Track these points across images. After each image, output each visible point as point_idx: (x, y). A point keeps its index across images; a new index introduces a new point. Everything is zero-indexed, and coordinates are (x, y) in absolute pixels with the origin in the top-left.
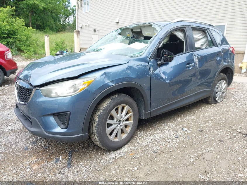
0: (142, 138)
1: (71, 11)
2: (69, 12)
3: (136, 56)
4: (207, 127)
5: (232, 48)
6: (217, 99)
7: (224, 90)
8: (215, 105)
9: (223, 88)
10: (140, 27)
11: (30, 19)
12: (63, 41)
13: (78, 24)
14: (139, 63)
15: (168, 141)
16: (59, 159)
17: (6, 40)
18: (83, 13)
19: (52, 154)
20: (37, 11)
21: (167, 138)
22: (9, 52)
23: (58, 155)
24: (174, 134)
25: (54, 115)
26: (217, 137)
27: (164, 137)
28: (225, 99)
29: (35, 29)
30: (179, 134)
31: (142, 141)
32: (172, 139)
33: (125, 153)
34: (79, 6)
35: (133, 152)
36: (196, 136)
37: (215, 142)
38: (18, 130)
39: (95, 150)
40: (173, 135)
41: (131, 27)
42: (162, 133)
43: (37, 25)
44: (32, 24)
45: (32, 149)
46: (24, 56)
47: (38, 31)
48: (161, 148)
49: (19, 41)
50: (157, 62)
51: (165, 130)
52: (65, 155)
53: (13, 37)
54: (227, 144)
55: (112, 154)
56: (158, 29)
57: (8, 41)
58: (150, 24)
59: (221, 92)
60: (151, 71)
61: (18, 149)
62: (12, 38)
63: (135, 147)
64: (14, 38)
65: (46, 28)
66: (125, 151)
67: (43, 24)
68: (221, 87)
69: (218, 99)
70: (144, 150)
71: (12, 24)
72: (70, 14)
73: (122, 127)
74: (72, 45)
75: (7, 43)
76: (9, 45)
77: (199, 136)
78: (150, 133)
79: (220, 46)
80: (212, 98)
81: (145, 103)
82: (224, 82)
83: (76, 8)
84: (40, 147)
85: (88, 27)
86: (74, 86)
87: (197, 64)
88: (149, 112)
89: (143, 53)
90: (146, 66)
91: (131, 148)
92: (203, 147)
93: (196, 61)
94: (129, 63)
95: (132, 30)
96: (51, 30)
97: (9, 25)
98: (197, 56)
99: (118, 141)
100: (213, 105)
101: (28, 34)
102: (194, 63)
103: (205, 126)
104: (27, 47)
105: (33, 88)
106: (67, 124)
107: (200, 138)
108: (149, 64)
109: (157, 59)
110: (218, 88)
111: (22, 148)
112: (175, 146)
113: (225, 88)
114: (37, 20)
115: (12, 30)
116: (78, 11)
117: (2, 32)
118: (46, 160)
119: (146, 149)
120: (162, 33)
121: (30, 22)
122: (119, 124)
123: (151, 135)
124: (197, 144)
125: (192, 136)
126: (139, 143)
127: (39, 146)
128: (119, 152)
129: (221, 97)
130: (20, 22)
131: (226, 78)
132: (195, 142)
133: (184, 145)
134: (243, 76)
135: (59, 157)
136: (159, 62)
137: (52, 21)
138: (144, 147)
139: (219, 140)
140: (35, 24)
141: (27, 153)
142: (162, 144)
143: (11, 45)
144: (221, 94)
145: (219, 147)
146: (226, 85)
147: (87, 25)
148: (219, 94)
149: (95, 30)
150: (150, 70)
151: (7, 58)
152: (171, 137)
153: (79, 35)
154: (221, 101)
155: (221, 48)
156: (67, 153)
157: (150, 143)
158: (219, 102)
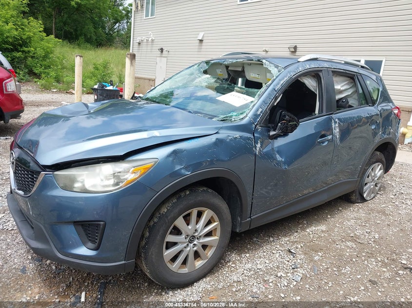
0: (232, 265)
1: (124, 12)
2: (120, 14)
3: (233, 120)
4: (348, 250)
5: (397, 109)
6: (365, 196)
7: (377, 179)
8: (360, 205)
9: (377, 177)
10: (243, 65)
11: (54, 22)
12: (107, 63)
13: (135, 37)
14: (237, 134)
15: (279, 275)
16: (80, 298)
17: (9, 55)
18: (145, 18)
19: (69, 286)
20: (66, 8)
21: (278, 267)
22: (11, 81)
23: (79, 290)
24: (290, 261)
25: (76, 223)
26: (367, 273)
27: (272, 266)
28: (378, 194)
29: (61, 40)
30: (299, 261)
31: (231, 271)
32: (287, 271)
33: (201, 295)
34: (138, 6)
35: (216, 293)
36: (328, 268)
37: (363, 284)
38: (12, 230)
39: (146, 284)
40: (287, 263)
41: (226, 63)
42: (269, 257)
43: (66, 32)
44: (57, 29)
45: (32, 273)
46: (38, 83)
47: (65, 42)
48: (266, 288)
49: (32, 57)
50: (269, 131)
51: (274, 252)
52: (92, 290)
53: (22, 49)
54: (383, 290)
55: (178, 295)
56: (274, 71)
57: (14, 56)
58: (261, 62)
59: (373, 183)
60: (258, 149)
61: (7, 271)
62: (20, 51)
63: (219, 282)
64: (23, 52)
65: (80, 38)
66: (201, 290)
67: (76, 30)
68: (373, 175)
69: (367, 195)
70: (234, 290)
71: (22, 29)
72: (122, 18)
73: (195, 248)
74: (122, 71)
75: (11, 60)
76: (15, 64)
77: (335, 269)
78: (248, 255)
79: (377, 106)
80: (358, 193)
81: (241, 204)
82: (380, 166)
83: (134, 8)
84: (48, 270)
85: (150, 43)
86: (116, 174)
87: (338, 137)
88: (248, 219)
89: (245, 114)
90: (249, 139)
91: (211, 284)
92: (341, 292)
93: (336, 131)
94: (219, 133)
95: (227, 67)
96: (88, 42)
97: (17, 29)
98: (339, 123)
99: (187, 272)
100: (358, 204)
101: (48, 47)
102: (333, 135)
103: (344, 247)
104: (45, 68)
105: (40, 170)
106: (97, 241)
107: (336, 273)
108: (254, 136)
109: (269, 127)
110: (368, 177)
111: (15, 268)
112: (292, 286)
113: (380, 177)
114: (65, 24)
115: (21, 38)
116: (136, 15)
117: (3, 40)
118: (56, 297)
119: (239, 288)
120: (280, 80)
121: (53, 26)
122: (191, 241)
123: (249, 260)
124: (330, 285)
125: (321, 267)
126: (227, 275)
127: (46, 266)
128: (190, 291)
129: (372, 191)
130: (35, 26)
131: (384, 159)
132: (326, 281)
133: (307, 286)
134: (407, 149)
135: (81, 294)
136: (272, 133)
137: (91, 27)
138: (235, 284)
139: (370, 281)
140: (62, 30)
141: (23, 280)
142: (268, 280)
143: (18, 63)
144: (372, 187)
145: (369, 296)
146: (382, 171)
147: (150, 39)
148: (370, 187)
149: (162, 50)
150: (256, 147)
151: (6, 91)
152: (285, 266)
153: (133, 61)
154: (372, 199)
155: (380, 108)
156: (97, 287)
157: (246, 276)
158: (368, 200)
